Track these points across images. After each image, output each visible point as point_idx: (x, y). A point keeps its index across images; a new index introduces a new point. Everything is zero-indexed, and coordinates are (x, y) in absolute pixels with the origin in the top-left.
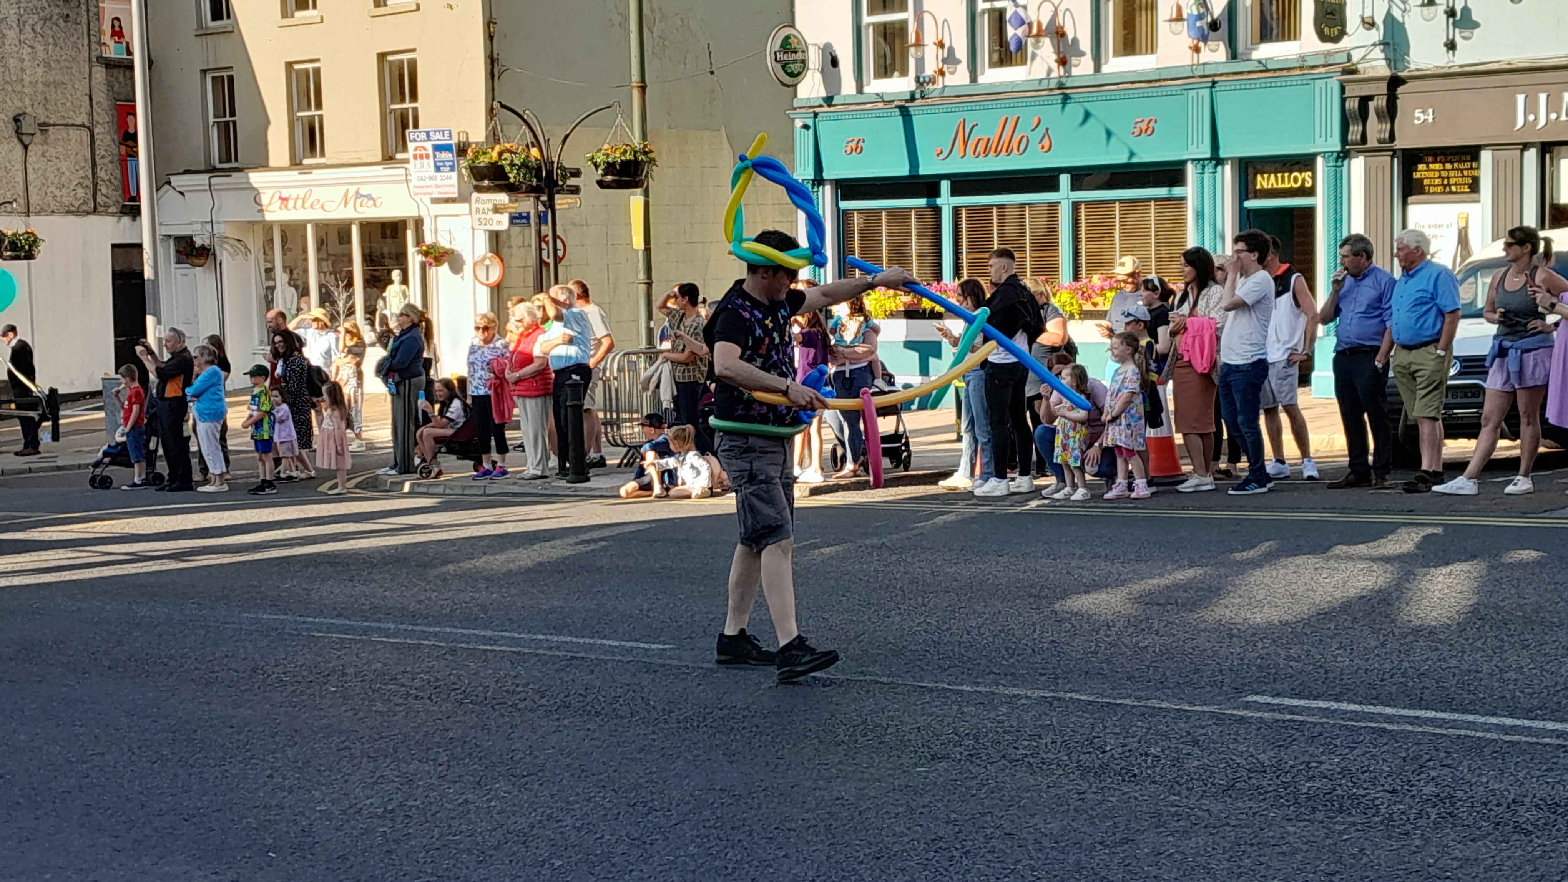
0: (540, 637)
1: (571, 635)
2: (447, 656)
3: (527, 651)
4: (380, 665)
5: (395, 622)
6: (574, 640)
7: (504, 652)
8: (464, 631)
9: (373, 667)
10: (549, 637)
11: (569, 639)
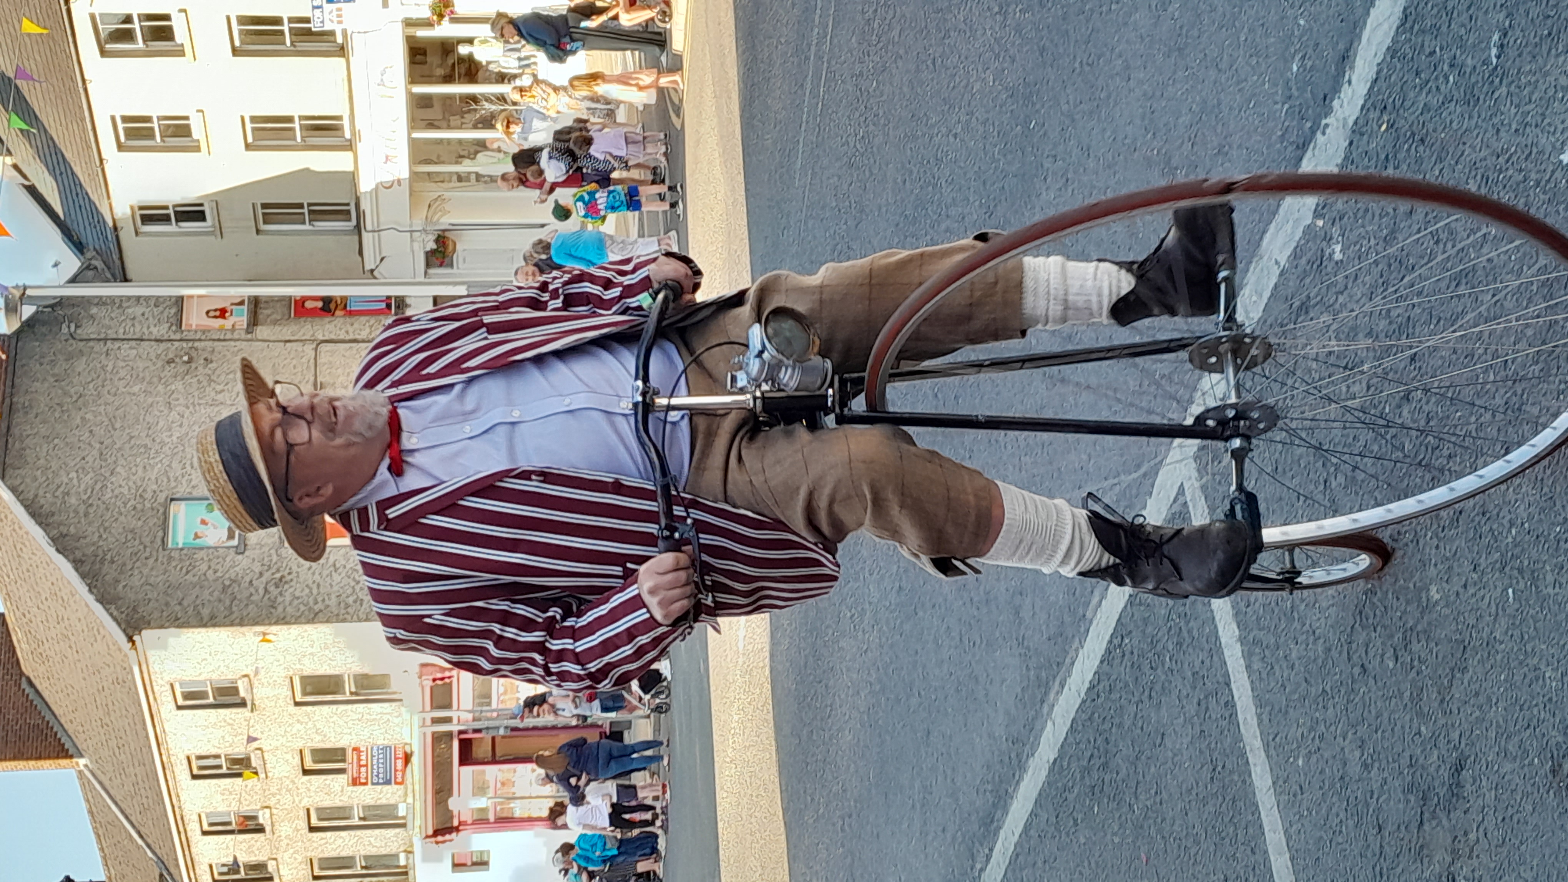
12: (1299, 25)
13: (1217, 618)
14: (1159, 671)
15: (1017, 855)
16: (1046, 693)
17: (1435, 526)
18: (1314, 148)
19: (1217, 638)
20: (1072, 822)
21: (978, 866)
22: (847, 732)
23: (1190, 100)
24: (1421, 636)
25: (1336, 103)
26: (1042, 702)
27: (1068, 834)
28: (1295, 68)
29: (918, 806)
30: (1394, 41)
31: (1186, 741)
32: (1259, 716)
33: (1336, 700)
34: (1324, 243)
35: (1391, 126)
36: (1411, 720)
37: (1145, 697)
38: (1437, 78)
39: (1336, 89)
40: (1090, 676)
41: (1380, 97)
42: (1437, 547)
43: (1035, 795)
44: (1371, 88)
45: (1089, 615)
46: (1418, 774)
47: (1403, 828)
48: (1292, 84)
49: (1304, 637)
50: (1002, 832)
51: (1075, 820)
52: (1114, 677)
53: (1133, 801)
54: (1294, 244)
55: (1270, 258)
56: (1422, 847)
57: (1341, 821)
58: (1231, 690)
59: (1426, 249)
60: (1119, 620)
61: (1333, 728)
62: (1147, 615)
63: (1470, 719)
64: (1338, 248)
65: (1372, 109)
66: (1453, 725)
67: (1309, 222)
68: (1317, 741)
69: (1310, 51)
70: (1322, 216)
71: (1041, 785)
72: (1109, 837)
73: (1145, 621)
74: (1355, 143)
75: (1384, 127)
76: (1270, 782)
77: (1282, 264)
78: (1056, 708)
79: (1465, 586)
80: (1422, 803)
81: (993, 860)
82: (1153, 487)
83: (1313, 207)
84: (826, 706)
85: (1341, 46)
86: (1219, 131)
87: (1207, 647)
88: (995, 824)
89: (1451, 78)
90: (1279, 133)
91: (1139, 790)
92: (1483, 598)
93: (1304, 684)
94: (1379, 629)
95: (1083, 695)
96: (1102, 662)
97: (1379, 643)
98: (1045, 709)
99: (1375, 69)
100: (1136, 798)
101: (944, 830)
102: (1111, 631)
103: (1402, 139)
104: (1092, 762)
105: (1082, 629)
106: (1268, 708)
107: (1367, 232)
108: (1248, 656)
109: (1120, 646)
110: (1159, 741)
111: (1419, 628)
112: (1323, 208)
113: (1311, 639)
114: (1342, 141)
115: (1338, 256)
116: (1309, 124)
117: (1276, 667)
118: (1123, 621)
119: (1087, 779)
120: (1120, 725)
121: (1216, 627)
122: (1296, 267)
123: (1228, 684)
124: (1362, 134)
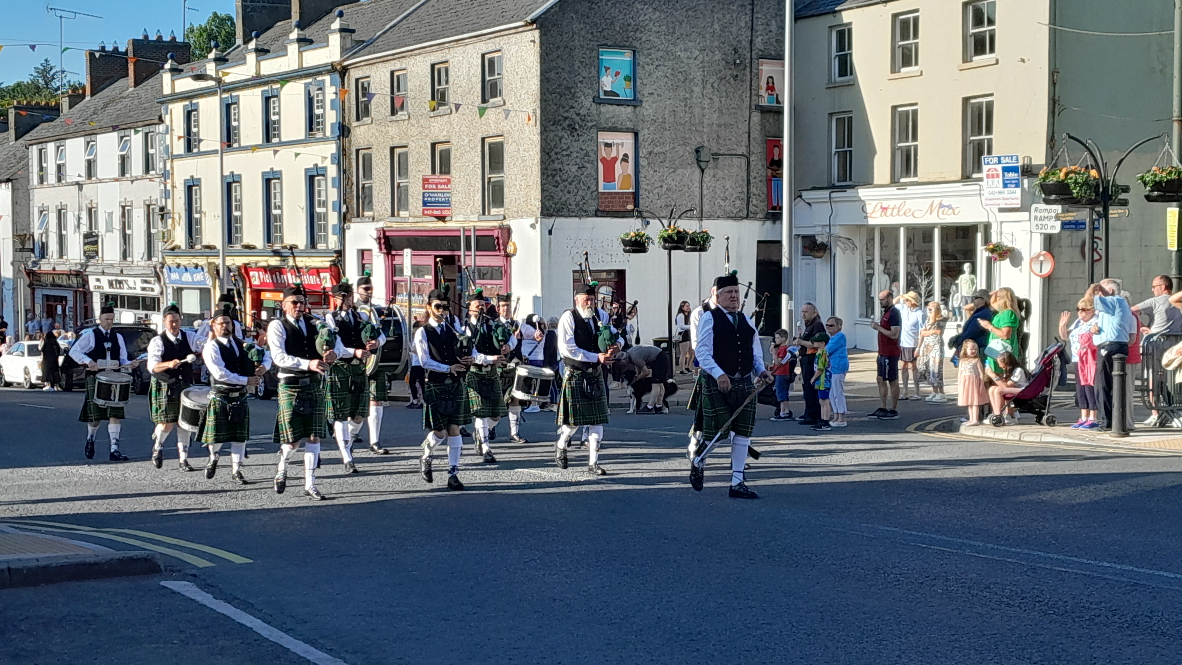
0: (1105, 564)
1: (1132, 565)
2: (1029, 573)
3: (1095, 574)
4: (974, 575)
5: (982, 541)
6: (1135, 569)
7: (1076, 574)
8: (1042, 554)
9: (970, 576)
10: (1113, 565)
11: (1131, 568)
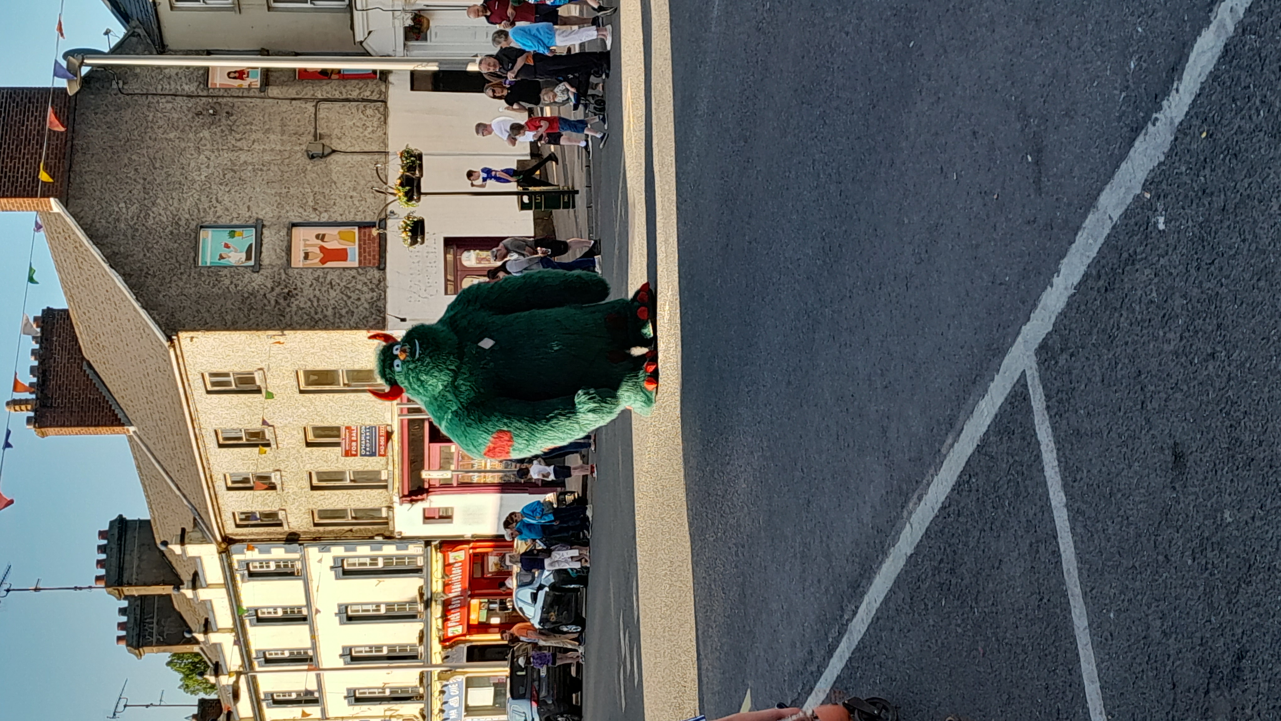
12: (1137, 31)
13: (1049, 484)
14: (999, 511)
15: (878, 619)
16: (906, 502)
17: (1230, 465)
18: (1146, 134)
19: (1048, 499)
20: (923, 607)
21: (846, 617)
22: (742, 480)
23: (1043, 64)
24: (1215, 546)
25: (1165, 103)
26: (903, 507)
27: (920, 614)
28: (1132, 66)
29: (798, 555)
30: (1216, 68)
31: (1019, 571)
32: (1080, 570)
33: (1144, 576)
34: (1150, 213)
35: (1209, 135)
36: (1203, 609)
37: (987, 528)
38: (1250, 108)
39: (1166, 93)
40: (942, 498)
41: (1202, 110)
42: (1232, 481)
43: (894, 576)
44: (1194, 101)
45: (944, 451)
46: (1207, 652)
47: (1192, 691)
48: (1129, 77)
49: (1120, 519)
50: (866, 599)
51: (926, 605)
52: (962, 504)
53: (974, 604)
54: (1125, 207)
55: (1105, 213)
56: (1207, 710)
57: (1143, 671)
58: (1057, 543)
59: (1235, 243)
60: (967, 463)
61: (1139, 597)
62: (992, 464)
63: (1252, 623)
64: (1161, 220)
65: (1195, 118)
66: (1237, 623)
67: (1138, 191)
68: (1126, 603)
69: (1145, 56)
70: (1150, 191)
71: (899, 570)
72: (953, 626)
73: (990, 469)
74: (1179, 140)
75: (1204, 135)
76: (1086, 624)
77: (1115, 219)
78: (913, 516)
79: (1253, 518)
80: (1209, 675)
81: (858, 616)
82: (1000, 366)
83: (1143, 181)
84: (726, 455)
85: (1172, 59)
86: (1066, 97)
87: (1039, 504)
88: (861, 589)
89: (1262, 112)
90: (1117, 114)
91: (979, 598)
92: (1267, 532)
93: (1118, 556)
94: (1181, 531)
95: (936, 511)
96: (953, 490)
97: (1180, 543)
98: (905, 514)
99: (1199, 86)
100: (976, 603)
101: (819, 581)
102: (961, 469)
103: (1218, 150)
104: (942, 565)
105: (938, 461)
106: (1087, 566)
107: (1186, 214)
108: (1073, 520)
109: (968, 482)
110: (996, 565)
111: (1214, 540)
112: (1150, 184)
113: (1126, 522)
114: (1168, 135)
115: (1161, 226)
116: (1142, 114)
117: (1095, 536)
118: (972, 463)
119: (937, 576)
120: (966, 544)
121: (1047, 490)
122: (1126, 226)
123: (1055, 537)
124: (1186, 134)
